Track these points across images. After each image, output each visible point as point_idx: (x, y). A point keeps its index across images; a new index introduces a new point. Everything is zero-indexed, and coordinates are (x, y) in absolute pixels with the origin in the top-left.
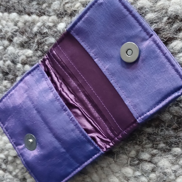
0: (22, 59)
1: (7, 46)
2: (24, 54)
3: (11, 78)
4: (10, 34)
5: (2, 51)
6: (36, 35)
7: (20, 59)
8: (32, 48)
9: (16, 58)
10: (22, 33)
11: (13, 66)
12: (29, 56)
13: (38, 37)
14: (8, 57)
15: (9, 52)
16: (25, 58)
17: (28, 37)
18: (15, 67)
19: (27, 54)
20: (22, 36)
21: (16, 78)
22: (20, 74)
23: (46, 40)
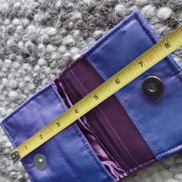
0: (45, 39)
1: (27, 25)
2: (46, 33)
3: (32, 60)
4: (30, 11)
5: (22, 31)
6: (59, 10)
7: (42, 39)
8: (55, 25)
9: (37, 38)
10: (44, 9)
11: (34, 47)
12: (52, 34)
13: (62, 13)
14: (28, 37)
15: (29, 32)
16: (48, 37)
17: (51, 14)
18: (36, 48)
19: (49, 32)
20: (43, 13)
21: (37, 60)
22: (42, 55)
23: (71, 16)
